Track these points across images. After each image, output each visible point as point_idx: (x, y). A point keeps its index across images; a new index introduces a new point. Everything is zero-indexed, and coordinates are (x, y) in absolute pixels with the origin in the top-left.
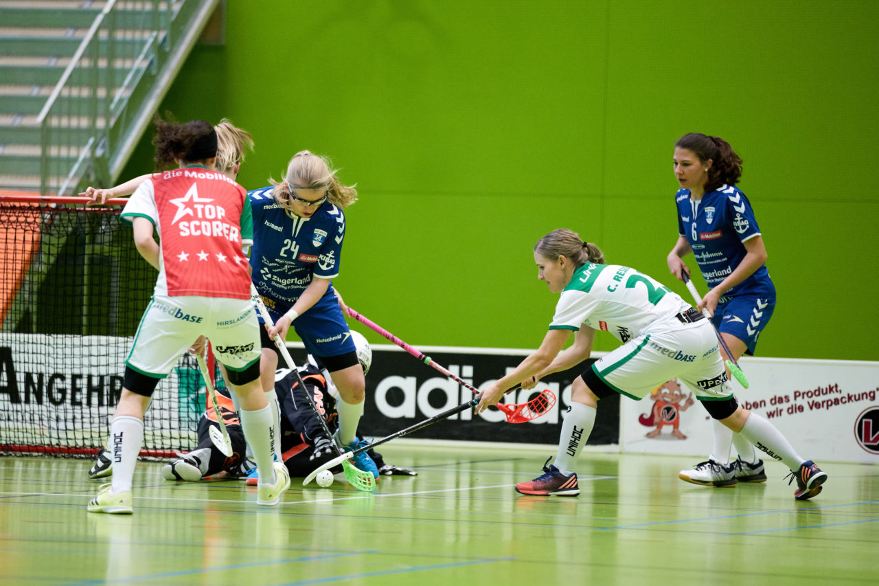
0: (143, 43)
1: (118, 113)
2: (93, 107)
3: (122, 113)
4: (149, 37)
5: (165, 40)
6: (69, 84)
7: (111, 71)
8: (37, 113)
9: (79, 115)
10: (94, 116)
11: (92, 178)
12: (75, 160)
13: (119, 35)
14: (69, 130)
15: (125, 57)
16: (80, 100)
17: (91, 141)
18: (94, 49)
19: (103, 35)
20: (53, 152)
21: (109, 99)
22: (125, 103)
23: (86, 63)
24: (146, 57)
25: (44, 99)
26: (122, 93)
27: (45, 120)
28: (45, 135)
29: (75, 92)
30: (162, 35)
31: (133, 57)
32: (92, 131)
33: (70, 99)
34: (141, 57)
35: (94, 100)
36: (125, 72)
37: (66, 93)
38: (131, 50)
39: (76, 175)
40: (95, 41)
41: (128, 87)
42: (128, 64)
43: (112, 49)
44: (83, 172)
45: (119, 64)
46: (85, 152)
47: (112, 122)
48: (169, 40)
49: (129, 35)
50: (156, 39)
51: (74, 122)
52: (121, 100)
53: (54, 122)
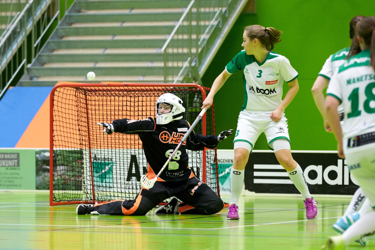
0: (214, 13)
1: (203, 46)
2: (189, 43)
3: (204, 46)
4: (218, 10)
5: (226, 12)
6: (177, 33)
7: (198, 27)
8: (161, 47)
9: (183, 47)
10: (190, 48)
11: (190, 76)
12: (181, 68)
13: (202, 10)
14: (178, 54)
15: (205, 20)
16: (183, 40)
17: (189, 59)
18: (190, 17)
19: (194, 10)
20: (170, 64)
21: (198, 40)
22: (206, 42)
23: (185, 24)
24: (216, 20)
25: (165, 41)
26: (205, 36)
27: (165, 50)
28: (165, 57)
29: (180, 37)
30: (224, 9)
31: (209, 19)
32: (190, 54)
33: (178, 40)
34: (214, 19)
35: (190, 40)
36: (206, 27)
37: (176, 37)
38: (208, 16)
39: (182, 75)
40: (190, 13)
41: (208, 33)
42: (207, 23)
43: (199, 17)
44: (185, 73)
45: (202, 23)
46: (186, 64)
47: (200, 50)
48: (227, 12)
49: (207, 10)
50: (221, 11)
51: (180, 51)
52: (204, 40)
53: (170, 51)
